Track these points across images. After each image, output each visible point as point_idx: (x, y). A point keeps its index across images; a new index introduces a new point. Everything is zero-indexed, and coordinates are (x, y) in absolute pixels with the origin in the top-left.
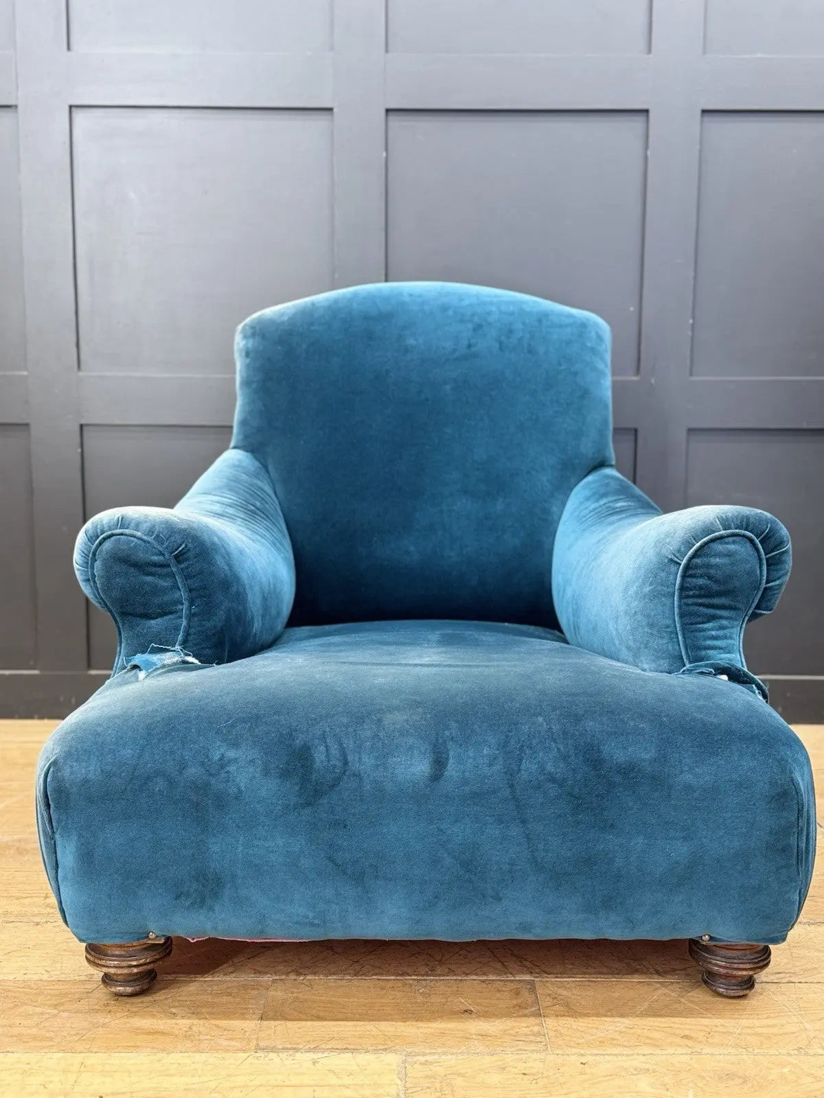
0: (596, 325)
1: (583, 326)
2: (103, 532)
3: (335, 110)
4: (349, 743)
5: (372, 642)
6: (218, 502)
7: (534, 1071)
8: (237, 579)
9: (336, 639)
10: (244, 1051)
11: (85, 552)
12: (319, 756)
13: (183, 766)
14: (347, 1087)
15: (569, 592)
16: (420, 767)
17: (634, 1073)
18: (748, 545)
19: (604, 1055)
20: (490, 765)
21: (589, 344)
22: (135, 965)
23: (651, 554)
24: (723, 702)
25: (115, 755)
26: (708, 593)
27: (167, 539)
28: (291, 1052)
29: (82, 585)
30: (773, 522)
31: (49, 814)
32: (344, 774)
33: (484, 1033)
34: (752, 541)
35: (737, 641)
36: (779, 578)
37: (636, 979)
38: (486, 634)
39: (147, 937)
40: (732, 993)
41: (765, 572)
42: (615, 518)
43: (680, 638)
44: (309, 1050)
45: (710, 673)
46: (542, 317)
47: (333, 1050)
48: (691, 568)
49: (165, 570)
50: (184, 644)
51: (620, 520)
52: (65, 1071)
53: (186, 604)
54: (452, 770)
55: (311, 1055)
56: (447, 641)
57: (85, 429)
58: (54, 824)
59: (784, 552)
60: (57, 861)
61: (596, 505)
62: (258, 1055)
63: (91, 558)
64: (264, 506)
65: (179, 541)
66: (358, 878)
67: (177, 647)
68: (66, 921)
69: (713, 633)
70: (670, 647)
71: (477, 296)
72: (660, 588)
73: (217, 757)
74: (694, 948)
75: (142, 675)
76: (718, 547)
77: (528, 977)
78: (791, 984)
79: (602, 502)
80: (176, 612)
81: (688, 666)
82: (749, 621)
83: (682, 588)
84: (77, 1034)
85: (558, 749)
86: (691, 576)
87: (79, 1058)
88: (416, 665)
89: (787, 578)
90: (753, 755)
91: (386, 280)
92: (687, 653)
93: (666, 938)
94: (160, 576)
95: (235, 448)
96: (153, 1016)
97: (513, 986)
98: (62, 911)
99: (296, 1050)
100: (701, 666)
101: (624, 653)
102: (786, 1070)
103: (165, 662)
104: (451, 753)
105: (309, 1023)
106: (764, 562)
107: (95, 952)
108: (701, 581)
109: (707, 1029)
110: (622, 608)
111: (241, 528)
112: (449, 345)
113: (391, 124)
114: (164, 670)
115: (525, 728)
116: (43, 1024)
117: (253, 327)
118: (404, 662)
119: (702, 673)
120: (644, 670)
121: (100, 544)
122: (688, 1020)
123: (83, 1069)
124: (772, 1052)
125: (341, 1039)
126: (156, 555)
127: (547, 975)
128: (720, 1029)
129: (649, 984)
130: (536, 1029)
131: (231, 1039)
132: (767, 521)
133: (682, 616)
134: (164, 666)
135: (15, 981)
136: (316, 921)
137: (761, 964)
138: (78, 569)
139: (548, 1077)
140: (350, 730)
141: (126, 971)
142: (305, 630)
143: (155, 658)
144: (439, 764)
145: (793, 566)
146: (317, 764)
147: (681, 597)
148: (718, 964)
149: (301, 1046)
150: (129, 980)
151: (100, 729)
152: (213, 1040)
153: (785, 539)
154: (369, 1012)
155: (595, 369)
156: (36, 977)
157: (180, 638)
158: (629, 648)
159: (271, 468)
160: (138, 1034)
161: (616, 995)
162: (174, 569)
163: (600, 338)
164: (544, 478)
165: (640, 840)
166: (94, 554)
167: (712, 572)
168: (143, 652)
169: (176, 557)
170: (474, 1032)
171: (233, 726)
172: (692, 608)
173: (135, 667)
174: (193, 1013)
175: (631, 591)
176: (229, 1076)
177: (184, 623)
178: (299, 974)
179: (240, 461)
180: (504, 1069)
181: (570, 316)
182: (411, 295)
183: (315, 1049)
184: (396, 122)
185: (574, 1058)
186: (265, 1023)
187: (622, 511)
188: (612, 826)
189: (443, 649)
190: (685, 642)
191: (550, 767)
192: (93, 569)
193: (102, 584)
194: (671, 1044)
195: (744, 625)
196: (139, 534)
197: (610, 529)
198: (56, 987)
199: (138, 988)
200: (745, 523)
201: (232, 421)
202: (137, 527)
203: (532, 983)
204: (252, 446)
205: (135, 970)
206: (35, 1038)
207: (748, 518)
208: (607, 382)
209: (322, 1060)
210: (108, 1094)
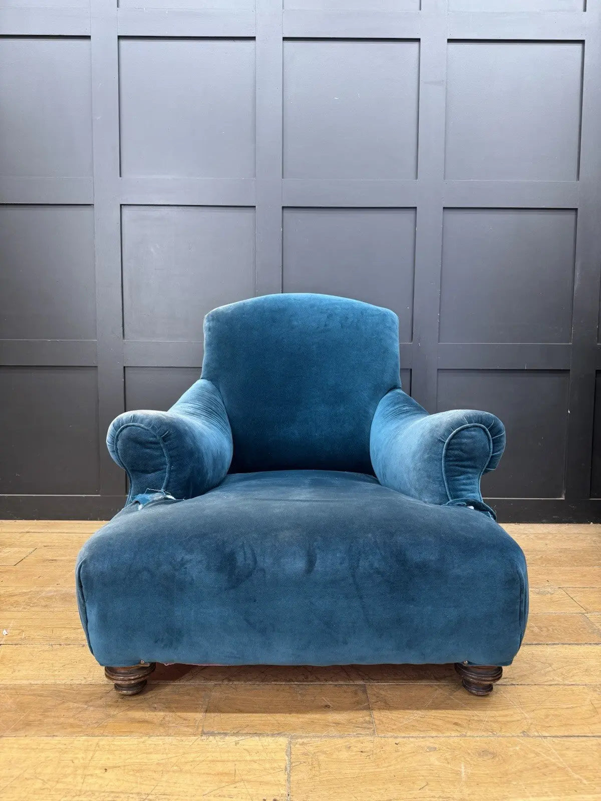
0: (391, 315)
1: (385, 315)
2: (122, 425)
3: (257, 207)
4: (258, 551)
5: (273, 484)
6: (192, 407)
7: (368, 749)
8: (198, 450)
9: (253, 482)
10: (195, 735)
11: (113, 435)
12: (240, 559)
13: (159, 565)
14: (255, 761)
15: (380, 457)
16: (299, 564)
17: (428, 750)
18: (482, 432)
19: (409, 737)
20: (341, 563)
21: (388, 325)
22: (133, 679)
23: (428, 437)
24: (474, 524)
25: (119, 558)
26: (459, 459)
27: (158, 429)
28: (222, 736)
29: (111, 454)
30: (495, 419)
31: (82, 592)
32: (254, 569)
33: (337, 722)
34: (484, 430)
35: (478, 486)
36: (499, 451)
37: (424, 683)
38: (336, 479)
39: (140, 663)
40: (480, 693)
41: (492, 447)
42: (403, 416)
43: (446, 484)
44: (234, 734)
45: (463, 505)
46: (363, 312)
47: (247, 734)
48: (451, 445)
49: (156, 446)
50: (166, 489)
51: (406, 417)
52: (86, 750)
53: (168, 465)
54: (318, 566)
55: (235, 739)
56: (315, 484)
57: (126, 368)
58: (85, 597)
59: (501, 436)
60: (87, 618)
61: (393, 408)
62: (203, 738)
63: (115, 439)
64: (217, 409)
65: (165, 429)
66: (263, 631)
67: (162, 490)
68: (92, 652)
69: (464, 481)
70: (440, 490)
71: (330, 300)
72: (433, 456)
73: (179, 560)
74: (458, 667)
75: (140, 507)
76: (466, 433)
77: (361, 682)
78: (513, 686)
79: (397, 407)
80: (162, 469)
81: (451, 501)
82: (483, 474)
83: (446, 456)
84: (97, 722)
85: (381, 554)
86: (452, 449)
87: (96, 739)
88: (297, 500)
89: (503, 451)
90: (495, 557)
91: (282, 293)
92: (450, 493)
93: (443, 663)
94: (153, 449)
95: (202, 378)
96: (143, 710)
97: (354, 688)
98: (90, 647)
99: (226, 734)
100: (459, 501)
101: (413, 492)
102: (518, 748)
103: (155, 499)
104: (318, 556)
105: (235, 715)
106: (491, 441)
107: (111, 671)
108: (456, 452)
109: (468, 718)
110: (412, 466)
111: (204, 421)
112: (314, 325)
113: (284, 214)
114: (154, 504)
115: (361, 541)
116: (77, 716)
117: (212, 316)
118: (290, 498)
119: (459, 505)
120: (425, 502)
121: (121, 431)
122: (457, 712)
123: (97, 748)
124: (508, 734)
125: (253, 726)
126: (152, 437)
127: (373, 681)
128: (476, 718)
129: (431, 686)
130: (367, 718)
131: (188, 726)
132: (492, 419)
133: (446, 471)
134: (153, 501)
135: (65, 685)
136: (237, 656)
137: (498, 677)
138: (109, 445)
139: (376, 754)
140: (259, 542)
141: (127, 683)
142: (238, 476)
143: (149, 497)
144: (311, 563)
145: (506, 443)
146: (239, 564)
147: (446, 461)
148: (472, 677)
149: (229, 732)
150: (129, 687)
151: (111, 542)
152: (176, 727)
153: (503, 429)
154: (270, 707)
155: (391, 338)
156: (78, 682)
157: (164, 484)
158: (416, 489)
159: (221, 389)
160: (132, 722)
161: (413, 694)
162: (162, 445)
163: (393, 322)
164: (365, 395)
165: (430, 608)
166: (117, 437)
167: (463, 447)
168: (143, 493)
169: (163, 438)
170: (331, 721)
171: (190, 540)
172: (452, 467)
173: (137, 502)
174: (167, 708)
175: (417, 458)
176: (184, 753)
177: (167, 475)
178: (230, 680)
179: (205, 385)
180: (350, 747)
181: (378, 310)
182: (295, 299)
183: (236, 734)
184: (287, 213)
185: (390, 740)
186: (208, 714)
187: (407, 412)
188: (413, 600)
189: (312, 490)
190: (448, 487)
191: (376, 565)
192: (117, 445)
193: (121, 453)
194: (448, 729)
195: (480, 477)
196: (142, 425)
197: (401, 422)
198: (89, 689)
199: (135, 691)
200: (480, 420)
201: (202, 364)
202: (142, 422)
203: (364, 686)
204: (212, 378)
205: (133, 682)
206: (72, 726)
207: (481, 417)
208: (397, 345)
209: (241, 742)
210: (110, 768)
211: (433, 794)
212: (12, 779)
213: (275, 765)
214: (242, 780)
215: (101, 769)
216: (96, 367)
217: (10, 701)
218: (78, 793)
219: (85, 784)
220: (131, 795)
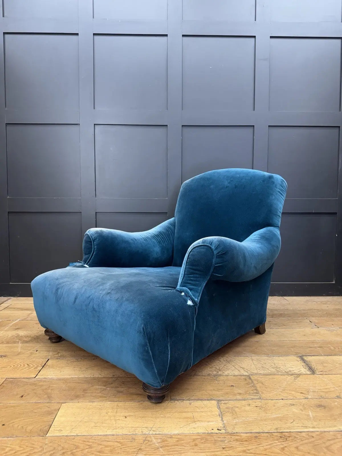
3: (168, 126)
4: (65, 289)
7: (259, 405)
10: (167, 400)
12: (59, 291)
14: (202, 412)
16: (73, 299)
17: (290, 405)
20: (84, 302)
27: (93, 236)
28: (182, 401)
32: (62, 297)
33: (240, 393)
34: (211, 248)
37: (280, 374)
43: (182, 278)
44: (187, 400)
47: (195, 399)
49: (91, 243)
52: (112, 408)
53: (92, 252)
55: (189, 402)
57: (97, 213)
62: (172, 402)
76: (198, 249)
77: (247, 374)
80: (90, 254)
84: (114, 395)
86: (189, 258)
87: (116, 403)
92: (181, 284)
102: (336, 404)
104: (79, 297)
106: (215, 256)
108: (191, 260)
113: (183, 129)
116: (102, 392)
123: (118, 407)
124: (330, 397)
125: (196, 396)
126: (90, 239)
130: (255, 391)
133: (185, 271)
139: (264, 407)
140: (68, 286)
149: (184, 399)
157: (88, 260)
161: (275, 380)
167: (194, 257)
169: (94, 240)
170: (236, 393)
172: (188, 269)
176: (164, 409)
180: (250, 405)
183: (189, 400)
190: (182, 280)
196: (89, 234)
198: (104, 379)
200: (211, 242)
203: (249, 376)
206: (101, 397)
209: (192, 403)
210: (128, 416)
211: (298, 425)
212: (78, 422)
213: (213, 413)
214: (199, 421)
215: (123, 416)
216: (81, 212)
217: (64, 386)
218: (115, 428)
219: (117, 424)
220: (143, 429)
